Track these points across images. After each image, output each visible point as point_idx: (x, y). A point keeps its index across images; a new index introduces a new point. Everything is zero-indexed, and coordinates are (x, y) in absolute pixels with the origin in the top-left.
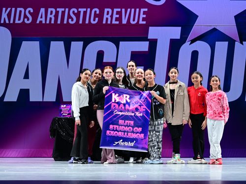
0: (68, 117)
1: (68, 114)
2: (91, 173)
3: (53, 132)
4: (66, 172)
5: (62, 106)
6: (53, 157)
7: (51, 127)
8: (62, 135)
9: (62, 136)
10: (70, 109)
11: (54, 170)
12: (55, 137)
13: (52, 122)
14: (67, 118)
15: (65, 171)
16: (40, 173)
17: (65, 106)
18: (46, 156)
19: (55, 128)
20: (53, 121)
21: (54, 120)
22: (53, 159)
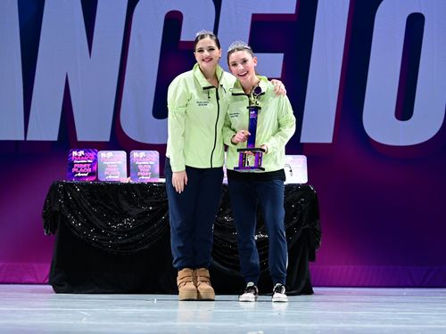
0: (90, 180)
1: (90, 175)
2: (148, 324)
3: (53, 219)
4: (84, 321)
5: (75, 153)
6: (49, 283)
7: (45, 207)
8: (72, 226)
9: (75, 229)
10: (95, 161)
11: (54, 315)
12: (57, 231)
13: (49, 195)
14: (88, 185)
15: (81, 319)
16: (17, 322)
17: (82, 153)
18: (32, 280)
19: (56, 208)
20: (50, 191)
21: (54, 188)
22: (50, 287)
